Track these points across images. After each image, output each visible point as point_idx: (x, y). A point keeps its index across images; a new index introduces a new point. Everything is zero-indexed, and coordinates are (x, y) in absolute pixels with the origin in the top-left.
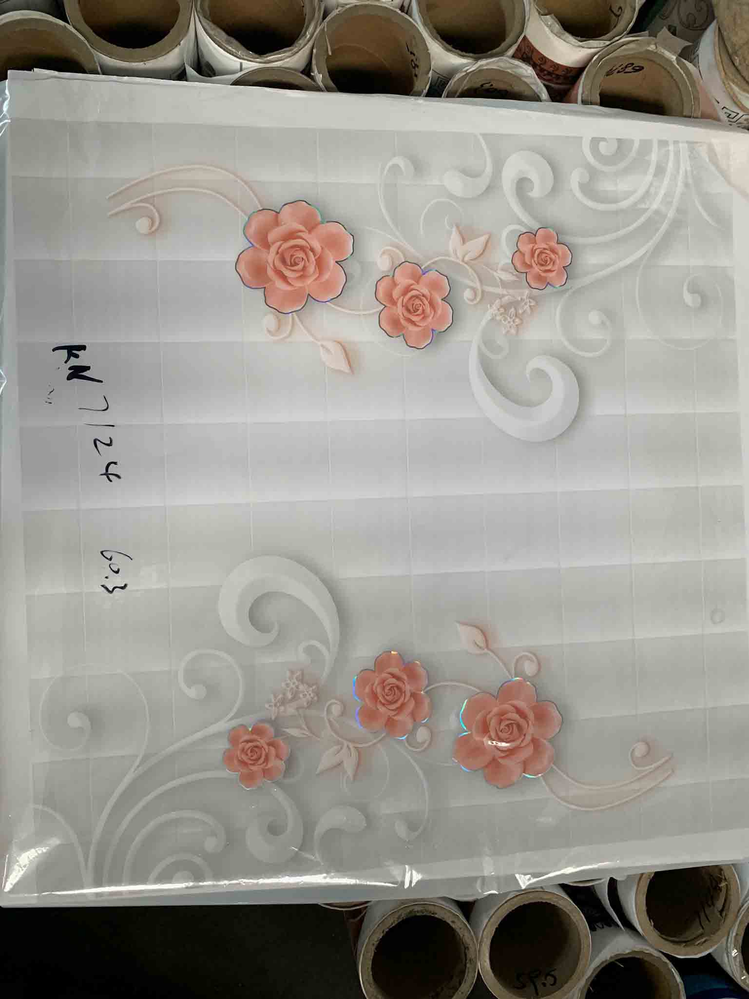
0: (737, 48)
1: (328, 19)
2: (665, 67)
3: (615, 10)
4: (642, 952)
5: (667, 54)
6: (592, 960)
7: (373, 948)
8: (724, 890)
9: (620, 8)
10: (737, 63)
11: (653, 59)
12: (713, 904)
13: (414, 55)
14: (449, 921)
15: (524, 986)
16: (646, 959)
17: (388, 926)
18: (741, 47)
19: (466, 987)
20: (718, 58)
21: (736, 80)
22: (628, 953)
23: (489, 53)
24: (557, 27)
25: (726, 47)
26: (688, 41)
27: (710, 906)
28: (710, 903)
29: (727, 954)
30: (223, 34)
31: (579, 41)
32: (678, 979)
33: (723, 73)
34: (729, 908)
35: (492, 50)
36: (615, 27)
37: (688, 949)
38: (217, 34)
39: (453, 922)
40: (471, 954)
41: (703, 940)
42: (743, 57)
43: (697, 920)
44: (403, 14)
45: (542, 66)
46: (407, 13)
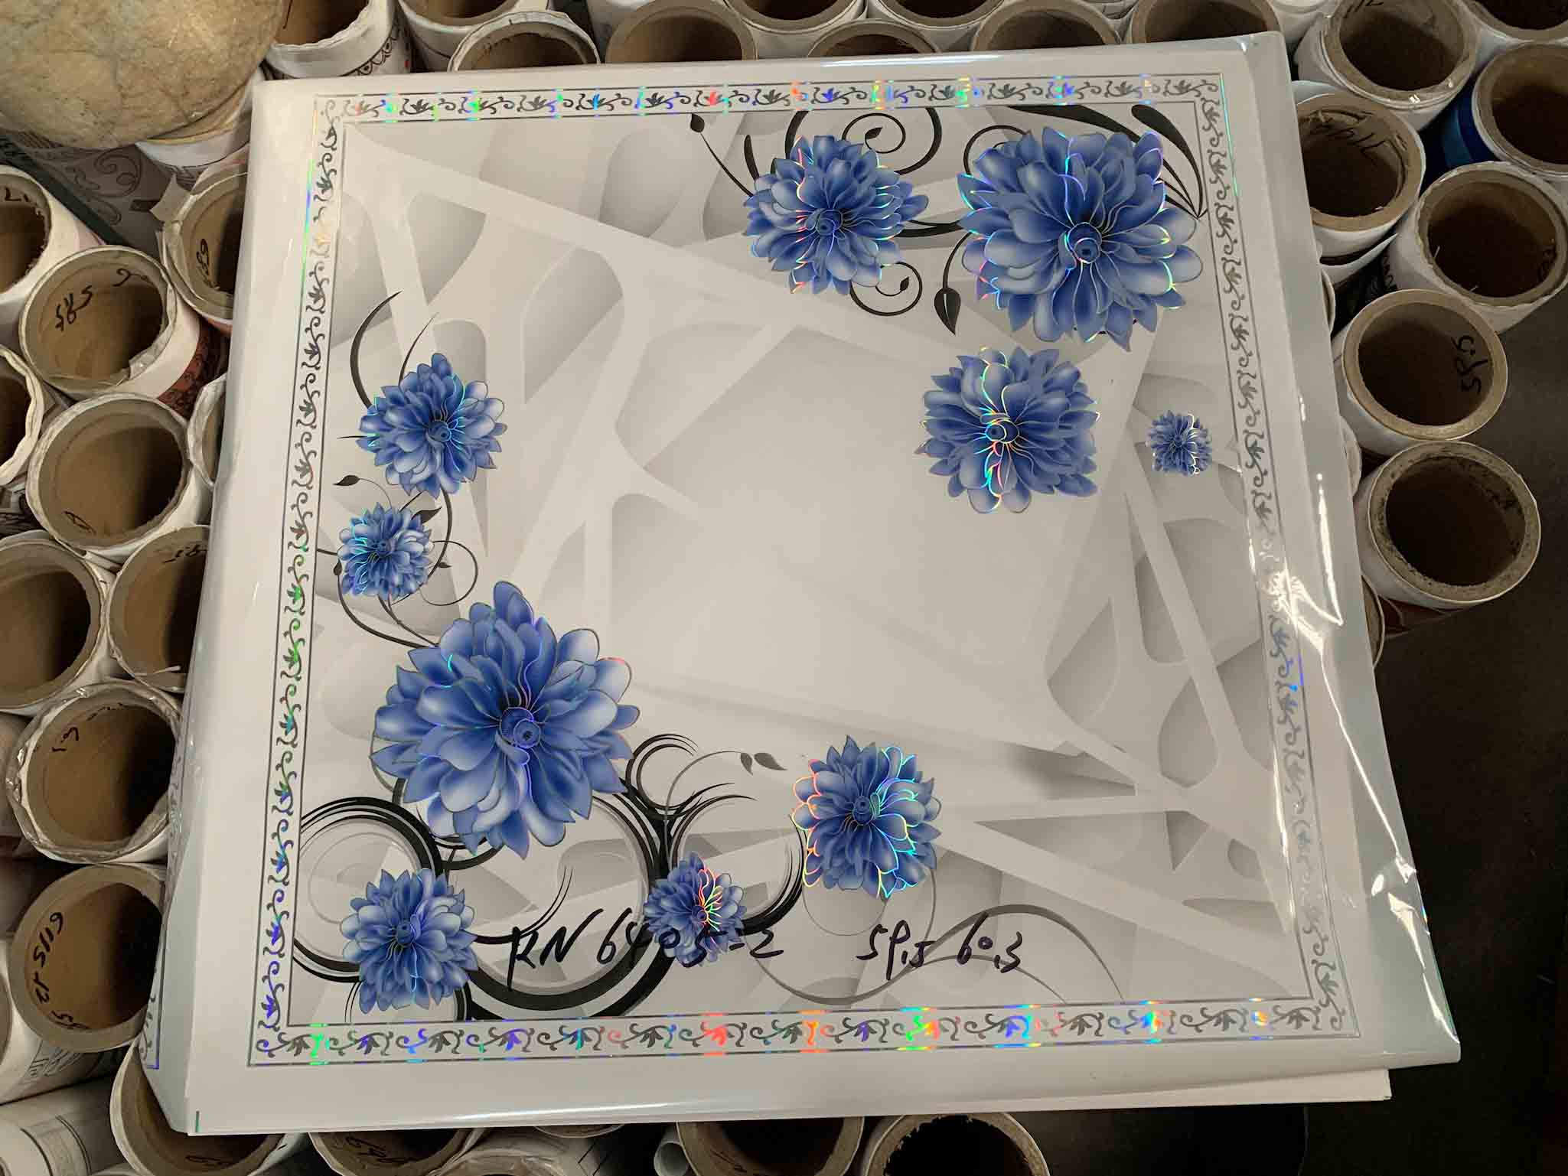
0: (180, 114)
1: (130, 672)
2: (204, 209)
3: (120, 279)
4: (1420, 222)
5: (186, 207)
6: (1436, 288)
7: (1436, 584)
8: (1329, 115)
9: (119, 272)
10: (200, 114)
11: (190, 227)
12: (1348, 130)
13: (181, 551)
14: (1393, 481)
15: (1476, 380)
16: (1429, 217)
17: (1403, 565)
18: (180, 109)
19: (1483, 457)
20: (193, 139)
21: (222, 117)
22: (1423, 240)
23: (180, 447)
24: (146, 355)
25: (178, 130)
26: (169, 180)
27: (1353, 134)
28: (1348, 133)
29: (1415, 109)
30: (150, 817)
31: (167, 324)
32: (1454, 173)
33: (214, 133)
34: (1354, 108)
35: (176, 444)
36: (145, 278)
37: (1411, 158)
38: (150, 828)
39: (1393, 476)
40: (1436, 451)
41: (1398, 140)
42: (193, 105)
43: (1372, 150)
44: (125, 567)
45: (196, 376)
46: (121, 565)
